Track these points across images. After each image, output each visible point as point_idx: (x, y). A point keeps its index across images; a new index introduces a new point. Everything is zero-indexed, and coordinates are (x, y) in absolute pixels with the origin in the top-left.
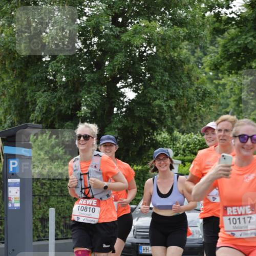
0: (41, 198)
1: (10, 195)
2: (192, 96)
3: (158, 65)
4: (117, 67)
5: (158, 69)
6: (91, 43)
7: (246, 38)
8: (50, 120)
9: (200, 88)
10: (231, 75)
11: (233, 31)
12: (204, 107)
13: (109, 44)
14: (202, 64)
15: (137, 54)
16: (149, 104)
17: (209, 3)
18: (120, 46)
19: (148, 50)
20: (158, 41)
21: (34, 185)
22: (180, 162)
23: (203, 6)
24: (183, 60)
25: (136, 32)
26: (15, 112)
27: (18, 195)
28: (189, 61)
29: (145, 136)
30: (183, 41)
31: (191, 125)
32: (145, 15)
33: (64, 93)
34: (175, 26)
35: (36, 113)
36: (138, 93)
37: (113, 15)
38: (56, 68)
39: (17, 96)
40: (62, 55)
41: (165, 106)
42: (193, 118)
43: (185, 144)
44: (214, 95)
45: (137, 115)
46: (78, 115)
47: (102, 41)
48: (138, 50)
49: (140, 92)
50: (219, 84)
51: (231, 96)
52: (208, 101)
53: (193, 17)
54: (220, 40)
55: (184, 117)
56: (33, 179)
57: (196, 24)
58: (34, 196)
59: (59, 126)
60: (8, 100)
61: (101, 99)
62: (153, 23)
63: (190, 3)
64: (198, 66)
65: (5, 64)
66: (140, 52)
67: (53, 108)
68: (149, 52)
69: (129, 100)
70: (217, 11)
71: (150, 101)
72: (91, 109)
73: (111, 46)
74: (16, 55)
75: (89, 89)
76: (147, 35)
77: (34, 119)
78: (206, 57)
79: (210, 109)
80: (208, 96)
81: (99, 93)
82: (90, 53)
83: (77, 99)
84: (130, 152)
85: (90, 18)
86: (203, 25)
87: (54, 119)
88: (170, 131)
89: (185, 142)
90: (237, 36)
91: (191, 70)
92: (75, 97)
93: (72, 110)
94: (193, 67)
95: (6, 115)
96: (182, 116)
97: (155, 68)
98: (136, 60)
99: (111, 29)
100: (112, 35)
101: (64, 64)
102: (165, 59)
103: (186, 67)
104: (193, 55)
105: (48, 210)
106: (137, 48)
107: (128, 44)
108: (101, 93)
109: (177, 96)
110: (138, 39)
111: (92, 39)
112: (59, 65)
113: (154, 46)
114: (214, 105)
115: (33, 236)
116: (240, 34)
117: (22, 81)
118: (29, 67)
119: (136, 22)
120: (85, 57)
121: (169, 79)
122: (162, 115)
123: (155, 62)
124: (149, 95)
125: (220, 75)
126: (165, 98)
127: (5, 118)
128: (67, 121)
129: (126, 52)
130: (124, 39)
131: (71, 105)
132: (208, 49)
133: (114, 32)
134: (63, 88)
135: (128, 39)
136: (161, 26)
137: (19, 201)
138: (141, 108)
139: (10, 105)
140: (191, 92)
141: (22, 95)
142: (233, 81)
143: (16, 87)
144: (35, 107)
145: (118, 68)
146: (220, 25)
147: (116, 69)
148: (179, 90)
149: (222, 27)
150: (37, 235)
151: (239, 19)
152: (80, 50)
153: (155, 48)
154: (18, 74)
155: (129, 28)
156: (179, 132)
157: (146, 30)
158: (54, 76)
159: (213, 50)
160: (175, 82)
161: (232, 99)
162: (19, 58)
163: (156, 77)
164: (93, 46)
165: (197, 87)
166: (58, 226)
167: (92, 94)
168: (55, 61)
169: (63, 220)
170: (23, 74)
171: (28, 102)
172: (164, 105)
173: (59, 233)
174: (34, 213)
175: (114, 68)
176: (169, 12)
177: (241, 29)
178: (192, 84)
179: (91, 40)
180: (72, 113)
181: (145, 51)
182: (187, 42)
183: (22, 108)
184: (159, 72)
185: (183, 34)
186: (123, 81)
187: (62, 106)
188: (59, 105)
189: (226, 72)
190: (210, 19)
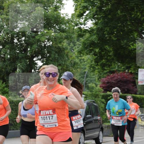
3: (53, 50)
4: (34, 50)
5: (53, 52)
6: (21, 40)
8: (2, 75)
11: (87, 35)
12: (75, 69)
13: (30, 40)
14: (73, 50)
15: (43, 45)
18: (35, 41)
20: (53, 39)
23: (73, 24)
24: (64, 47)
28: (67, 49)
30: (64, 39)
33: (9, 63)
34: (60, 32)
36: (44, 63)
38: (5, 51)
44: (79, 64)
47: (26, 39)
48: (43, 44)
50: (81, 59)
51: (87, 65)
52: (76, 67)
54: (82, 40)
57: (70, 32)
61: (26, 65)
62: (50, 31)
63: (67, 22)
64: (71, 51)
66: (44, 44)
67: (4, 70)
68: (49, 44)
69: (39, 66)
70: (79, 27)
72: (22, 70)
73: (31, 41)
75: (20, 61)
76: (47, 36)
79: (77, 70)
80: (76, 65)
81: (25, 63)
82: (21, 44)
83: (15, 65)
86: (73, 32)
87: (4, 75)
90: (89, 38)
94: (69, 52)
97: (51, 51)
98: (43, 48)
99: (31, 34)
100: (31, 36)
101: (9, 49)
102: (56, 47)
103: (66, 51)
104: (69, 46)
106: (43, 42)
107: (39, 41)
109: (62, 64)
110: (43, 38)
111: (22, 38)
113: (51, 41)
114: (79, 69)
119: (42, 31)
120: (19, 46)
121: (58, 57)
123: (51, 49)
129: (38, 44)
130: (37, 38)
131: (12, 68)
132: (76, 43)
134: (8, 61)
135: (39, 38)
136: (54, 32)
140: (68, 63)
142: (88, 57)
146: (82, 33)
147: (33, 52)
148: (63, 62)
151: (90, 30)
152: (16, 43)
155: (39, 33)
158: (4, 55)
159: (78, 43)
160: (61, 58)
161: (87, 66)
163: (52, 56)
164: (22, 41)
165: (71, 60)
167: (22, 63)
168: (4, 49)
175: (32, 51)
176: (58, 26)
178: (69, 59)
181: (47, 44)
182: (66, 40)
184: (53, 53)
185: (64, 36)
186: (36, 57)
187: (8, 69)
188: (6, 68)
189: (85, 54)
190: (77, 30)
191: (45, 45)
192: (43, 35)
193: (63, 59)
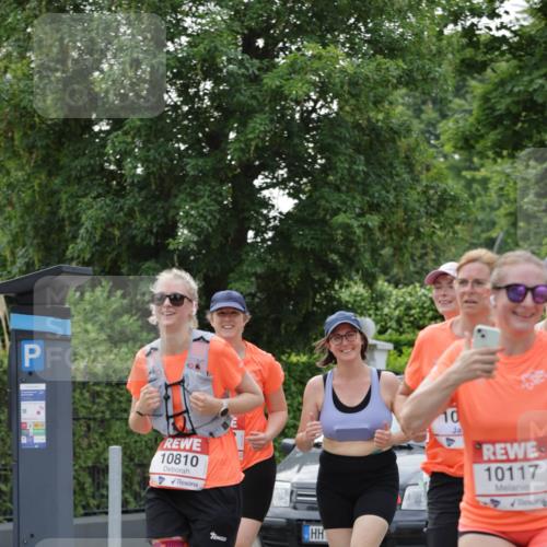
0: (92, 424)
1: (24, 417)
2: (417, 205)
3: (342, 140)
4: (253, 143)
5: (343, 147)
6: (197, 93)
7: (531, 81)
8: (109, 258)
9: (433, 188)
10: (499, 160)
11: (504, 66)
12: (441, 228)
13: (238, 95)
14: (437, 137)
16: (324, 222)
17: (451, 6)
18: (261, 100)
19: (320, 108)
20: (342, 87)
21: (77, 396)
22: (390, 346)
23: (439, 12)
24: (396, 127)
25: (294, 69)
26: (35, 241)
27: (42, 418)
28: (409, 131)
29: (316, 292)
30: (395, 87)
31: (415, 266)
32: (313, 32)
33: (140, 200)
34: (378, 56)
35: (81, 244)
36: (299, 199)
37: (246, 32)
38: (123, 146)
39: (40, 207)
40: (135, 119)
41: (359, 227)
42: (418, 253)
43: (402, 308)
44: (463, 203)
45: (298, 245)
46: (171, 247)
47: (221, 88)
48: (298, 108)
49: (303, 197)
50: (473, 180)
51: (500, 205)
52: (451, 215)
53: (418, 35)
54: (476, 86)
55: (398, 250)
56: (74, 383)
57: (425, 51)
58: (76, 419)
59: (130, 269)
60: (19, 214)
61: (220, 212)
62: (331, 48)
63: (411, 8)
64: (428, 141)
65: (12, 139)
66: (302, 112)
67: (117, 233)
68: (324, 111)
69: (281, 213)
70: (468, 23)
71: (326, 215)
72: (198, 234)
73: (242, 98)
74: (37, 119)
75: (193, 192)
76: (320, 76)
77: (76, 255)
78: (445, 122)
79: (455, 233)
80: (451, 206)
81: (215, 200)
82: (197, 114)
83: (165, 215)
84: (283, 325)
85: (196, 39)
86: (440, 52)
87: (119, 255)
88: (369, 280)
89: (402, 303)
90: (512, 77)
91: (414, 150)
92: (163, 207)
93: (157, 235)
94: (418, 145)
95: (16, 247)
96: (395, 249)
97: (335, 145)
98: (296, 129)
99: (241, 63)
100: (243, 75)
101: (140, 136)
102: (357, 126)
103: (403, 143)
104: (418, 117)
105: (105, 450)
106: (298, 103)
107: (278, 95)
108: (220, 199)
109: (383, 205)
110: (300, 85)
111: (199, 83)
112: (129, 140)
113: (332, 98)
114: (463, 224)
115: (75, 506)
116: (518, 72)
117: (50, 174)
118: (65, 146)
119: (293, 48)
120: (186, 122)
121: (365, 169)
122: (351, 247)
123: (336, 133)
124: (323, 202)
125: (476, 160)
126: (357, 210)
127: (13, 253)
128: (146, 260)
129: (274, 111)
130: (270, 83)
131: (155, 225)
132: (452, 105)
133: (247, 69)
134: (136, 190)
135: (278, 83)
136: (348, 55)
137: (44, 431)
138: (307, 232)
139: (25, 226)
140: (413, 197)
141: (50, 205)
142: (503, 173)
143: (36, 188)
144: (79, 229)
145: (257, 146)
146: (476, 54)
147: (253, 148)
148: (388, 192)
149: (480, 58)
150: (84, 503)
151: (516, 39)
152: (175, 107)
153: (335, 102)
154: (41, 160)
155: (280, 60)
156: (389, 281)
157: (316, 64)
158: (119, 163)
159: (460, 106)
160: (379, 176)
161: (502, 211)
162: (44, 126)
163: (338, 164)
164: (201, 99)
165: (427, 186)
166: (128, 484)
167: (201, 202)
168: (120, 132)
169: (139, 471)
170: (51, 160)
171: (63, 220)
172: (355, 224)
173: (131, 499)
174: (76, 457)
175: (248, 146)
176: (365, 25)
177: (520, 60)
178: (416, 180)
179: (197, 87)
180: (157, 244)
182: (403, 91)
183: (49, 234)
184: (345, 154)
185: (396, 73)
186: (267, 174)
187: (135, 228)
188: (130, 225)
189: (490, 154)
190: (454, 40)
191: (306, 115)
192: (297, 67)
193: (392, 178)
